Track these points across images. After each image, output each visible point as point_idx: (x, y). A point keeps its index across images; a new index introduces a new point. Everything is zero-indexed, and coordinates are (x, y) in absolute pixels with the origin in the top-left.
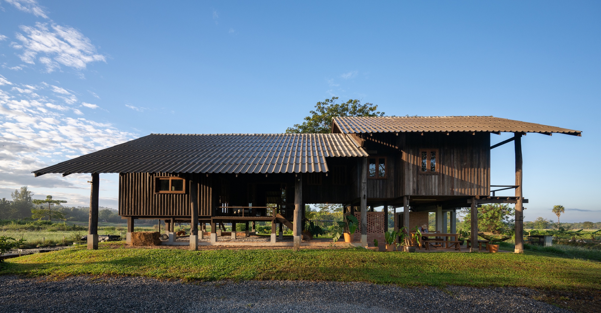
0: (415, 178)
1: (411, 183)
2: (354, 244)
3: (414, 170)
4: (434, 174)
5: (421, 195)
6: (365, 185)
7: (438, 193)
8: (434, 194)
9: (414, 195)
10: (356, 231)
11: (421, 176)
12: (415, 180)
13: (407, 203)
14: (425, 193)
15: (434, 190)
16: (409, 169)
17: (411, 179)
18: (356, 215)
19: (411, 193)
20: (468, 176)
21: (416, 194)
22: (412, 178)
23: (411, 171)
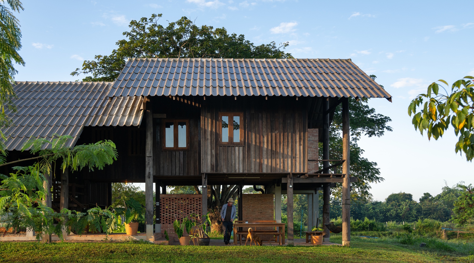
0: (213, 151)
1: (209, 157)
2: (136, 236)
3: (212, 140)
4: (238, 145)
5: (221, 172)
6: (151, 159)
7: (243, 170)
8: (237, 172)
9: (212, 172)
10: (163, 222)
11: (221, 148)
12: (213, 153)
13: (205, 183)
14: (226, 170)
15: (237, 166)
16: (206, 139)
17: (209, 152)
18: (163, 198)
19: (209, 171)
20: (280, 147)
21: (215, 172)
22: (210, 150)
23: (209, 141)
